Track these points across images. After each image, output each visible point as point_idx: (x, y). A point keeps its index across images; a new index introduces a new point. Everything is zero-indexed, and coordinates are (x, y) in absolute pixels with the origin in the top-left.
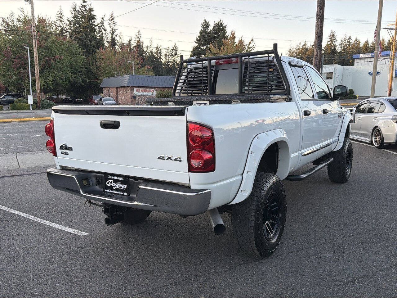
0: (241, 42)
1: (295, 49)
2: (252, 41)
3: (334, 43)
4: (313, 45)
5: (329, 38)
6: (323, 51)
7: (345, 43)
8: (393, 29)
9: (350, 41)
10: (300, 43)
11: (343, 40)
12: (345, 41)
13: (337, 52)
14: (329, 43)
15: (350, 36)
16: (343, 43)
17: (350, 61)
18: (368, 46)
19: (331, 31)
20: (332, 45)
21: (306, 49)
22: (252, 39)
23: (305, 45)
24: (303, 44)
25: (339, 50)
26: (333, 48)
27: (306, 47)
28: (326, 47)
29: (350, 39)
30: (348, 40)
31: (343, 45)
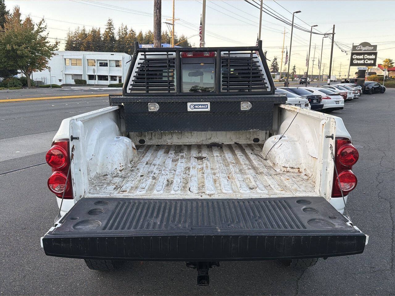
0: (28, 20)
1: (74, 33)
2: (43, 21)
3: (112, 31)
4: (92, 31)
5: (108, 26)
6: (102, 38)
7: (122, 32)
8: (171, 24)
9: (126, 31)
10: (79, 28)
11: (121, 29)
12: (122, 30)
13: (116, 40)
14: (107, 30)
15: (126, 26)
16: (121, 32)
17: (129, 50)
18: (143, 37)
19: (109, 19)
20: (111, 32)
21: (86, 35)
22: (43, 19)
23: (84, 30)
24: (81, 28)
25: (117, 38)
26: (111, 36)
27: (85, 32)
28: (104, 34)
29: (126, 28)
30: (125, 29)
31: (120, 34)
